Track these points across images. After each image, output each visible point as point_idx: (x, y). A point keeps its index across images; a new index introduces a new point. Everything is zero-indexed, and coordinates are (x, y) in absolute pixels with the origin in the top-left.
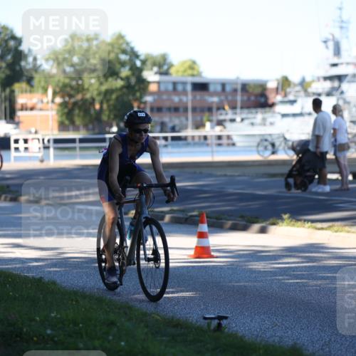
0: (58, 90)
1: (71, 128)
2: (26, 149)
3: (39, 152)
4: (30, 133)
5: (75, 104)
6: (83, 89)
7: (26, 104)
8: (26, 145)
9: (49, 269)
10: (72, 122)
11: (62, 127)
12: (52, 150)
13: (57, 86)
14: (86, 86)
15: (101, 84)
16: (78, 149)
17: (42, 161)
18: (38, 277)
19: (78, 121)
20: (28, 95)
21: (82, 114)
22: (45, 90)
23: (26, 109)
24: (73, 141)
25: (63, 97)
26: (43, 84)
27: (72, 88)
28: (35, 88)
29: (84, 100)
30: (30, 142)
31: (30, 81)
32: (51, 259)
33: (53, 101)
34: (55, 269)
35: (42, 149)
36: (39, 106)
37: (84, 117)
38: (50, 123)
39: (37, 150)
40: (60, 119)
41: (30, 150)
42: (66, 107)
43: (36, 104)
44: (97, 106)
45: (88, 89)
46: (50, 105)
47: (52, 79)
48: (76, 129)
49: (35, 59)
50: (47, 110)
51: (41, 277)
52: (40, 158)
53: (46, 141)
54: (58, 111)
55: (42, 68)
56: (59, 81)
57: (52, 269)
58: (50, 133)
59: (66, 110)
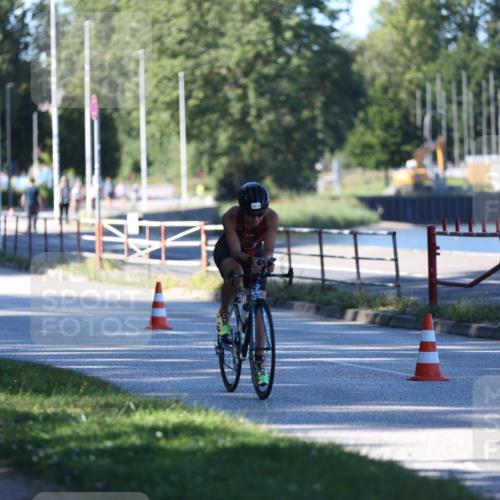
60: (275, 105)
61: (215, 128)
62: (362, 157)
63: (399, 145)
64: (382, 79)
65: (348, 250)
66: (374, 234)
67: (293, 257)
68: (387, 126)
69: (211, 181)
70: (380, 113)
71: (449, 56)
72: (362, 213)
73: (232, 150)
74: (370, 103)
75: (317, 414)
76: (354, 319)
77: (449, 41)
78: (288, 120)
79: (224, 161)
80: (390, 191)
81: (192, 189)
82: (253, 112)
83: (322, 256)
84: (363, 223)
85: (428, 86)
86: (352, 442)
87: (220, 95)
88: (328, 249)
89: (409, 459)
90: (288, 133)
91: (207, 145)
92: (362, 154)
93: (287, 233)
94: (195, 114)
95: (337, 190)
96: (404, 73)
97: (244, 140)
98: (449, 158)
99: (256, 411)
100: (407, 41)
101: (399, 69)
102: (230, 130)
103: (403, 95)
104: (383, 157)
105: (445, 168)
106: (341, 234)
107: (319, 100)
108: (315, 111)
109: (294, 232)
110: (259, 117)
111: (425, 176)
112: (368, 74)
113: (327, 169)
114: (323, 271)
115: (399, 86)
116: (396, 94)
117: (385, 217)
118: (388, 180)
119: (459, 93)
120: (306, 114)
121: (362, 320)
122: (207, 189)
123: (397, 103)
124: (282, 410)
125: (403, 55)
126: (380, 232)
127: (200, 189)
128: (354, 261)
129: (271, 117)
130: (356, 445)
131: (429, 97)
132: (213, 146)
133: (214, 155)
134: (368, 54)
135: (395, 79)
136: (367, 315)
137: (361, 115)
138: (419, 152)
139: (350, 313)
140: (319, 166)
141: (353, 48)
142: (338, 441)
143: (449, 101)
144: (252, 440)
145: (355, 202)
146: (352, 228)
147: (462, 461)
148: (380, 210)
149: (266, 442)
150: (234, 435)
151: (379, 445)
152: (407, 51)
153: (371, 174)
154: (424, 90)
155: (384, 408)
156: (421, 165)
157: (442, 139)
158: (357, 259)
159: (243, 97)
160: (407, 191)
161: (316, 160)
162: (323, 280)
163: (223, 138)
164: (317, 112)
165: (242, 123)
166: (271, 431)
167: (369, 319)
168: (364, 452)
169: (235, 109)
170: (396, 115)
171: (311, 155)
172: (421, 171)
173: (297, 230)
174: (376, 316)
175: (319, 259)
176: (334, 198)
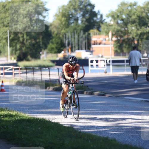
0: (114, 33)
1: (121, 54)
2: (97, 65)
3: (104, 68)
4: (99, 57)
5: (124, 41)
6: (128, 33)
7: (96, 41)
8: (97, 64)
9: (111, 133)
10: (122, 51)
11: (116, 53)
12: (111, 66)
13: (114, 31)
14: (130, 31)
15: (138, 30)
16: (125, 66)
17: (106, 73)
18: (105, 136)
19: (125, 50)
20: (98, 36)
21: (127, 46)
22: (107, 33)
23: (97, 44)
24: (123, 61)
25: (117, 37)
26: (106, 30)
27: (122, 32)
28: (102, 32)
29: (128, 39)
30: (99, 62)
31: (98, 28)
32: (112, 127)
33: (112, 40)
34: (114, 132)
35: (106, 66)
36: (104, 42)
37: (128, 48)
38: (110, 51)
39: (103, 66)
40: (115, 49)
41: (99, 66)
42: (119, 42)
43: (102, 41)
44: (136, 42)
45: (131, 33)
46: (110, 41)
47: (111, 27)
48: (124, 55)
49: (102, 16)
50: (109, 44)
51: (108, 137)
52: (105, 71)
53: (108, 62)
54: (114, 45)
55: (105, 21)
56: (115, 28)
57: (113, 132)
58: (110, 57)
59: (119, 44)
60: (30, 38)
61: (16, 44)
62: (51, 51)
63: (60, 48)
64: (56, 32)
65: (47, 73)
66: (54, 69)
67: (35, 75)
68: (57, 43)
69: (16, 56)
70: (55, 40)
71: (72, 27)
72: (51, 64)
73: (20, 49)
74: (53, 38)
75: (40, 112)
76: (49, 89)
77: (72, 23)
78: (34, 42)
79: (18, 52)
80: (58, 59)
81: (11, 59)
82: (25, 40)
83: (41, 74)
84: (51, 66)
85: (67, 34)
86: (48, 118)
87: (17, 36)
88: (43, 73)
89: (61, 122)
90: (34, 45)
91: (14, 48)
92: (51, 50)
93: (33, 69)
94: (12, 41)
95: (45, 59)
96: (61, 31)
97: (23, 47)
98: (72, 51)
99: (25, 111)
100: (62, 23)
101: (60, 30)
102: (20, 44)
103: (61, 36)
104: (56, 50)
105: (71, 53)
106: (46, 69)
107: (41, 37)
108: (40, 40)
109: (35, 69)
110: (27, 41)
111: (66, 55)
112: (52, 31)
113: (43, 53)
114: (42, 78)
115: (60, 34)
116: (59, 36)
117: (57, 65)
118: (57, 56)
119: (74, 35)
120: (38, 40)
121: (51, 89)
122: (14, 58)
123: (59, 38)
124: (31, 111)
125: (61, 26)
126: (55, 68)
127: (13, 58)
128: (49, 76)
129: (29, 41)
130: (49, 119)
131: (67, 37)
132: (16, 48)
133: (16, 50)
134: (53, 26)
135: (59, 32)
136: (52, 88)
137: (51, 41)
138: (65, 49)
139: (48, 88)
140: (41, 53)
141: (49, 25)
142: (45, 118)
143: (72, 37)
144: (24, 118)
145: (49, 61)
146: (49, 68)
147: (74, 123)
148: (56, 63)
149: (27, 118)
150: (20, 117)
151: (54, 119)
152: (62, 25)
153: (53, 55)
154: (66, 35)
155: (56, 110)
156: (65, 53)
157: (70, 46)
158: (50, 75)
159: (23, 37)
160: (62, 59)
161: (40, 52)
162: (42, 80)
163: (18, 46)
164: (41, 40)
165: (23, 43)
166: (29, 116)
167: (52, 89)
168: (50, 120)
169: (21, 39)
170: (59, 41)
171: (39, 50)
172: (65, 54)
173: (36, 68)
174: (54, 88)
175: (41, 75)
176: (45, 61)
